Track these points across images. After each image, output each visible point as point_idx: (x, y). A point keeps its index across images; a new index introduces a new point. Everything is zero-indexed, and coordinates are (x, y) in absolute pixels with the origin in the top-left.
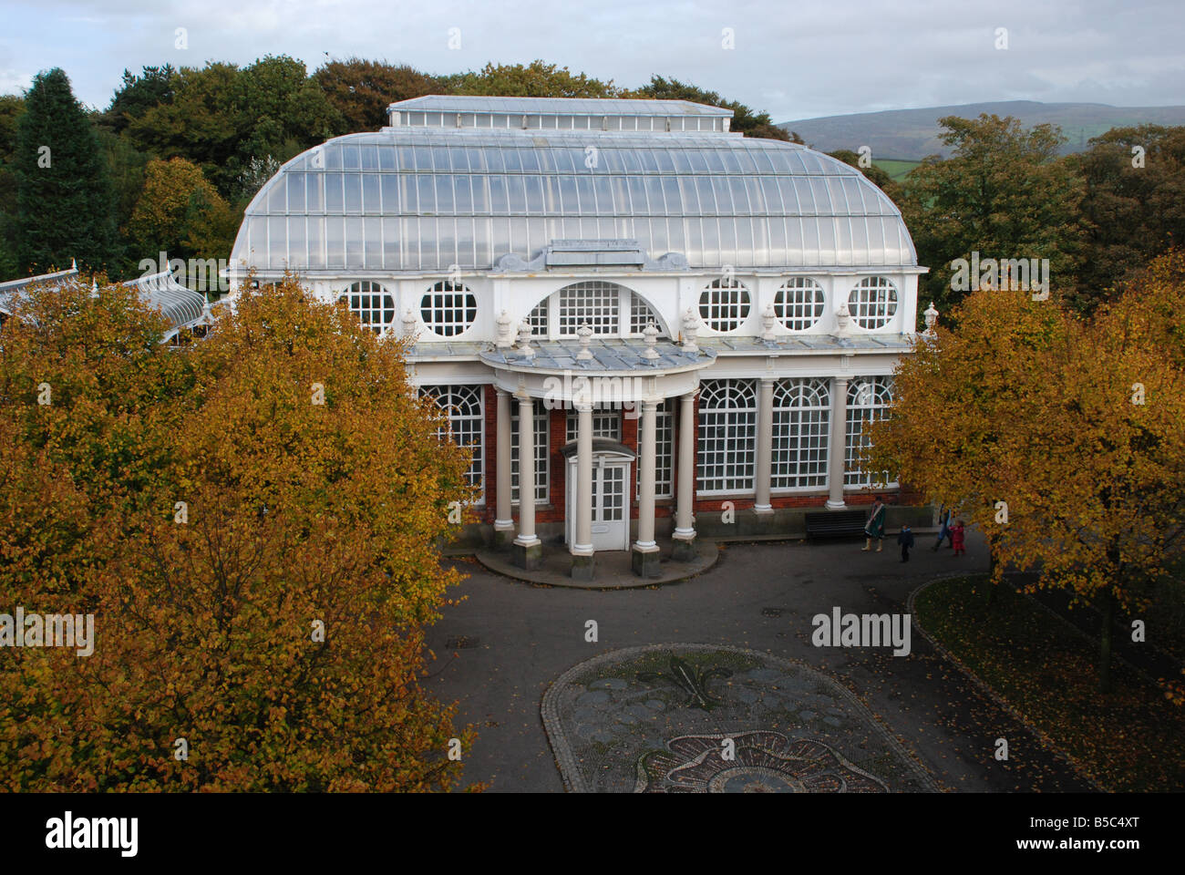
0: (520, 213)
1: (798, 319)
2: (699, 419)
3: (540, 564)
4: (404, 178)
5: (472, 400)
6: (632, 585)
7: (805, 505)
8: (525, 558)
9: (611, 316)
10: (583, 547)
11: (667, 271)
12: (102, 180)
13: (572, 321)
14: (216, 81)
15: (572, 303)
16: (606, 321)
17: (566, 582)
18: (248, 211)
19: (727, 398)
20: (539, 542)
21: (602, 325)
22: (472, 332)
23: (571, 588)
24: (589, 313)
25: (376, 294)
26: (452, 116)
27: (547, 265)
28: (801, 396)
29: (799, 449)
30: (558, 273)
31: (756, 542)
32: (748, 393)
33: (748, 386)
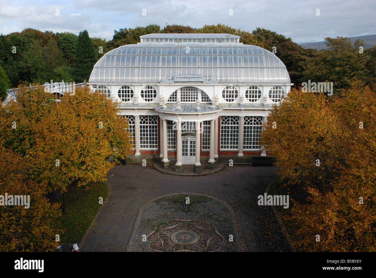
0: (169, 67)
1: (253, 99)
2: (221, 127)
3: (169, 167)
4: (138, 57)
5: (154, 120)
6: (192, 175)
7: (254, 154)
8: (164, 165)
9: (196, 97)
10: (179, 163)
11: (211, 84)
12: (95, 59)
13: (184, 98)
14: (137, 32)
15: (184, 93)
17: (173, 173)
18: (94, 66)
19: (230, 122)
20: (169, 161)
21: (193, 99)
22: (155, 100)
23: (174, 175)
24: (189, 96)
25: (128, 89)
26: (157, 39)
27: (175, 82)
28: (253, 122)
29: (252, 138)
30: (178, 84)
31: (237, 165)
32: (236, 120)
33: (237, 118)
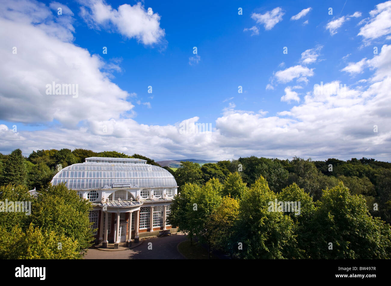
1: (158, 196)
2: (140, 215)
4: (86, 172)
5: (96, 213)
7: (159, 230)
8: (105, 245)
10: (117, 242)
11: (135, 188)
13: (117, 197)
15: (117, 194)
16: (123, 197)
17: (112, 250)
19: (145, 210)
20: (108, 242)
21: (123, 198)
22: (97, 200)
23: (114, 251)
24: (122, 195)
26: (97, 161)
27: (113, 187)
30: (115, 189)
31: (150, 238)
32: (149, 209)
